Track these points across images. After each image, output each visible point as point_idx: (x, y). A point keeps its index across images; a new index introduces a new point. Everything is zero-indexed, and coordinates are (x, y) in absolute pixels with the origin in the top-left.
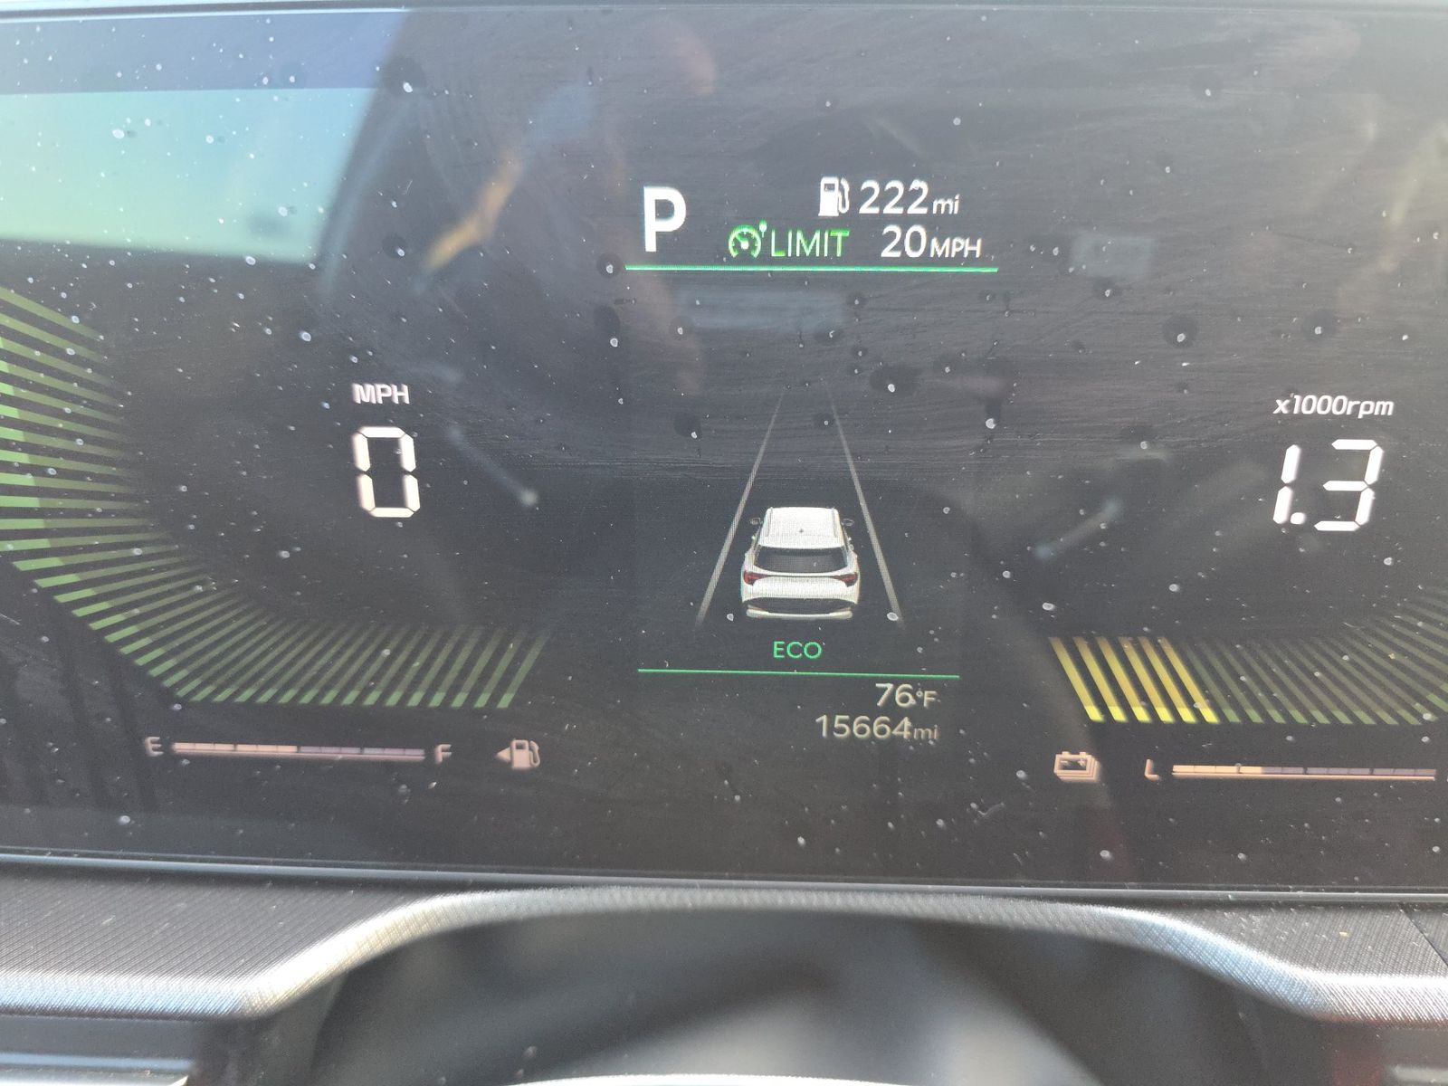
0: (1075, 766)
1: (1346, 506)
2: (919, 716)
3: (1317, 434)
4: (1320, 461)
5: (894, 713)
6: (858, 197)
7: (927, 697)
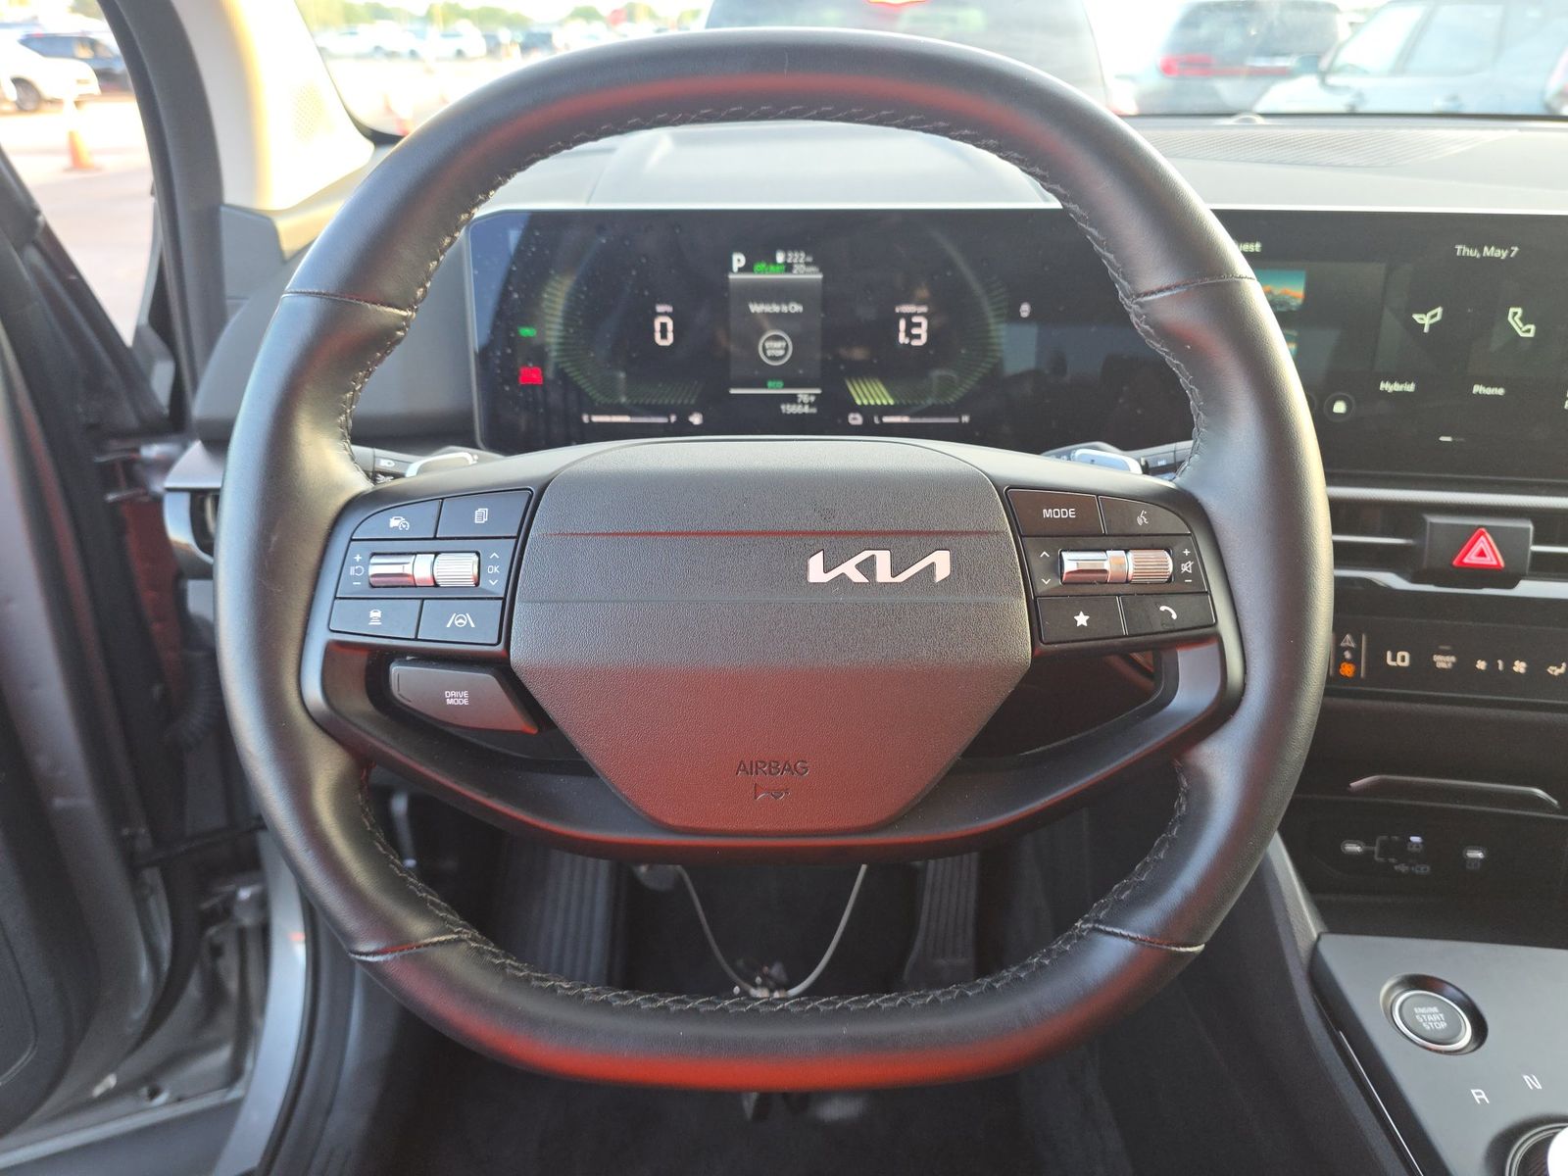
0: (854, 419)
1: (918, 337)
2: (811, 404)
3: (908, 317)
4: (910, 325)
5: (803, 403)
6: (787, 257)
7: (813, 399)
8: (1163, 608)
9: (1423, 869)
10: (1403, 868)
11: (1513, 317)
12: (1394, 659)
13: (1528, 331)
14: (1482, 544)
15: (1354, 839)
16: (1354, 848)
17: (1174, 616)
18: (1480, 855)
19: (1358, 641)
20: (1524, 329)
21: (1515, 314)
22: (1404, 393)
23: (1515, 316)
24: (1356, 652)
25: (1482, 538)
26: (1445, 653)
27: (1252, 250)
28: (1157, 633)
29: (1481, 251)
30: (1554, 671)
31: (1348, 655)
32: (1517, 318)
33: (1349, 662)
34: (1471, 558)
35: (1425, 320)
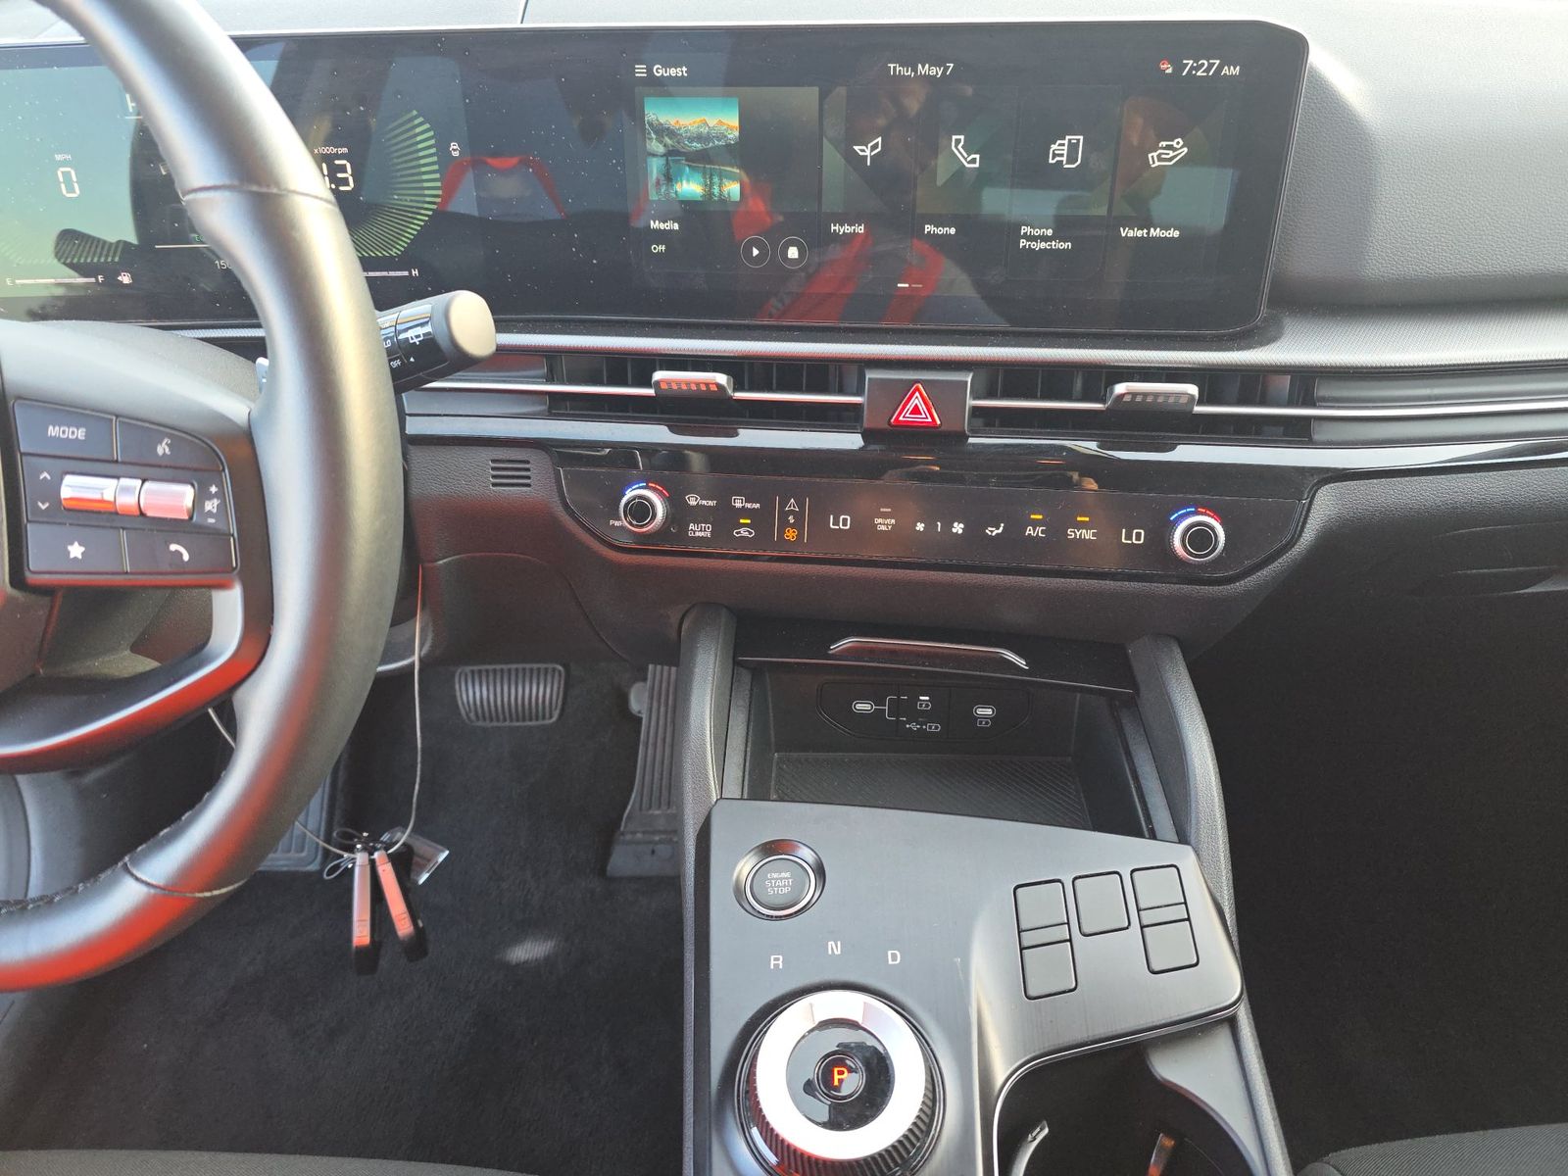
1: (345, 182)
8: (173, 547)
9: (934, 727)
10: (915, 727)
11: (956, 147)
12: (836, 523)
13: (973, 161)
14: (916, 401)
15: (863, 698)
16: (863, 707)
17: (186, 557)
18: (989, 712)
19: (802, 506)
20: (969, 159)
21: (958, 141)
22: (854, 234)
23: (957, 144)
24: (799, 516)
25: (917, 394)
26: (885, 516)
27: (680, 74)
28: (161, 574)
29: (915, 70)
30: (992, 531)
31: (791, 519)
32: (960, 147)
33: (793, 526)
34: (906, 416)
35: (865, 151)
